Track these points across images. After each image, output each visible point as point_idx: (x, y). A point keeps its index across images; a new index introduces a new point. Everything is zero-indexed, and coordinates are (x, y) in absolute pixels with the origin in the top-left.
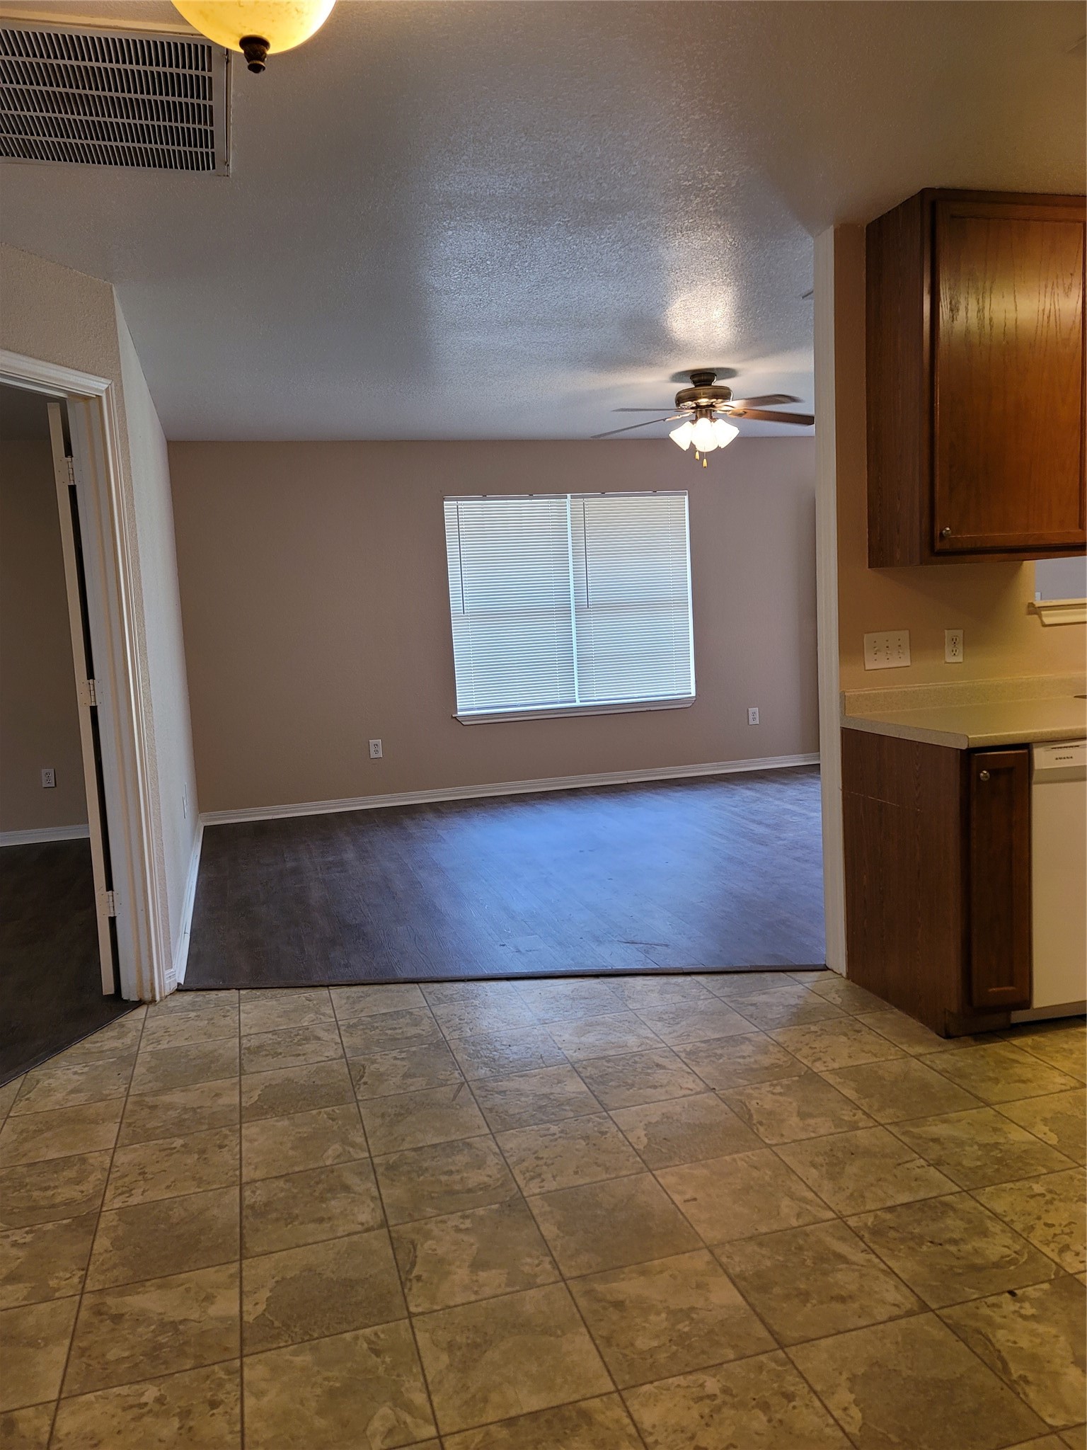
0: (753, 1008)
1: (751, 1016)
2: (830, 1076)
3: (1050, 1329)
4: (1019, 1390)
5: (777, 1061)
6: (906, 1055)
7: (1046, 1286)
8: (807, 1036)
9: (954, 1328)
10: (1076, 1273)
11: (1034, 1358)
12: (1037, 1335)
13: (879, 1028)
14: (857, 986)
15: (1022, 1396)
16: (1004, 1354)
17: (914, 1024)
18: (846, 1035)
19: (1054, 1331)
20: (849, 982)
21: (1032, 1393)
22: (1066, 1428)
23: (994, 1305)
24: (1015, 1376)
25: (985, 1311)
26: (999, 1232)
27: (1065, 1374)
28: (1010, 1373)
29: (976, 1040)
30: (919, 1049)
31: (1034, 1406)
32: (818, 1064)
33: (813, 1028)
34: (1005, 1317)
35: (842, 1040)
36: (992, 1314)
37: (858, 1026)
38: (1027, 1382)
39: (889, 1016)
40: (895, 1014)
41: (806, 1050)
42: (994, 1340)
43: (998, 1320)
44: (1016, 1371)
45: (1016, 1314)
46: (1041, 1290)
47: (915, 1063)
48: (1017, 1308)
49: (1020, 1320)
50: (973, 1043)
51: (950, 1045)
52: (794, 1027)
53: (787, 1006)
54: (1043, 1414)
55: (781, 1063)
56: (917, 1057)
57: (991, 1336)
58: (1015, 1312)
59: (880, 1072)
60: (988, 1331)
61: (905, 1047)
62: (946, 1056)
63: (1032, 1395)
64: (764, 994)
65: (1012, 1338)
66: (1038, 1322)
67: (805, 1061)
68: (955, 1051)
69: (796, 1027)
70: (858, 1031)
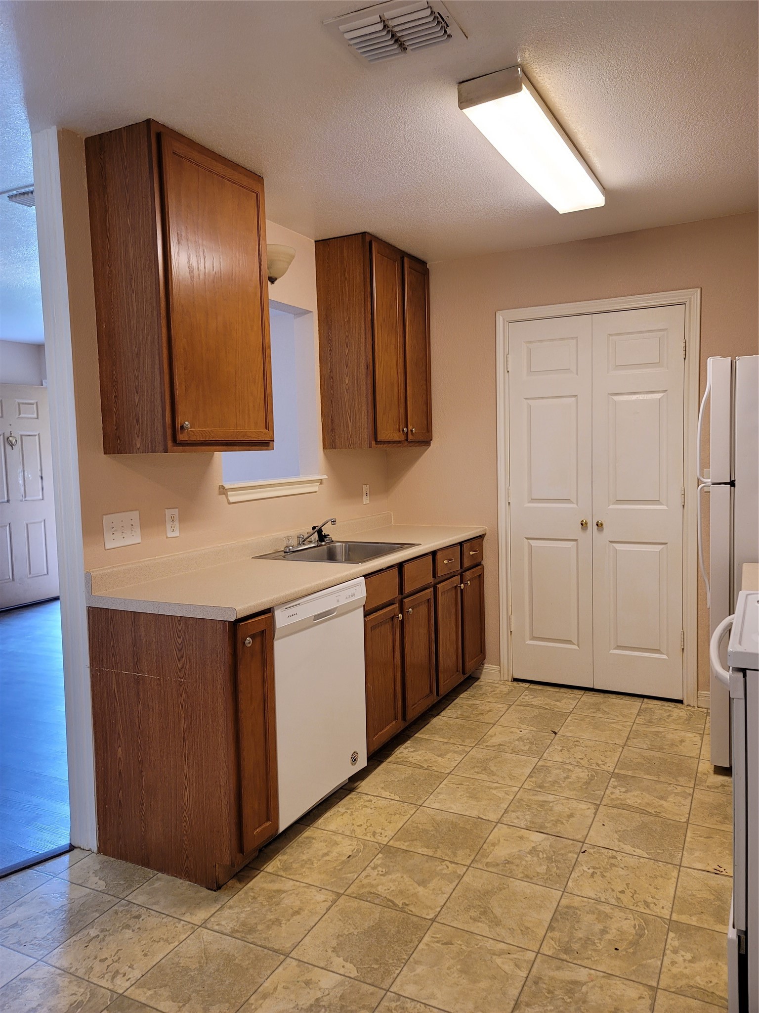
0: (16, 930)
1: (19, 943)
2: (138, 991)
3: (397, 875)
4: (406, 910)
5: (74, 998)
6: (194, 928)
7: (380, 855)
8: (91, 947)
9: (359, 897)
10: (387, 843)
11: (401, 892)
12: (394, 881)
13: (154, 904)
14: (112, 859)
15: (409, 912)
16: (388, 897)
17: (183, 885)
18: (128, 927)
19: (399, 875)
20: (102, 857)
21: (412, 908)
22: (436, 916)
23: (367, 876)
24: (401, 906)
25: (365, 881)
26: (342, 840)
27: (418, 892)
28: (398, 906)
29: (240, 881)
30: (200, 916)
31: (417, 914)
32: (119, 981)
33: (93, 932)
34: (375, 880)
35: (127, 936)
36: (369, 881)
37: (135, 910)
38: (407, 905)
39: (157, 885)
40: (162, 881)
41: (98, 968)
42: (379, 893)
43: (374, 882)
44: (398, 903)
45: (379, 875)
46: (380, 858)
47: (206, 935)
48: (377, 873)
49: (382, 877)
50: (238, 885)
51: (222, 895)
52: (72, 940)
53: (53, 913)
54: (424, 916)
55: (80, 998)
56: (204, 925)
57: (377, 892)
58: (377, 874)
59: (183, 962)
60: (373, 890)
61: (187, 918)
62: (227, 912)
63: (413, 910)
64: (20, 905)
65: (386, 888)
66: (390, 874)
67: (103, 983)
68: (231, 903)
69: (74, 938)
70: (138, 917)
